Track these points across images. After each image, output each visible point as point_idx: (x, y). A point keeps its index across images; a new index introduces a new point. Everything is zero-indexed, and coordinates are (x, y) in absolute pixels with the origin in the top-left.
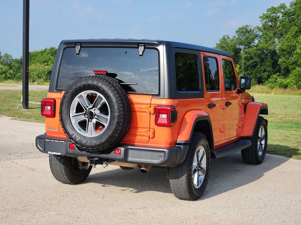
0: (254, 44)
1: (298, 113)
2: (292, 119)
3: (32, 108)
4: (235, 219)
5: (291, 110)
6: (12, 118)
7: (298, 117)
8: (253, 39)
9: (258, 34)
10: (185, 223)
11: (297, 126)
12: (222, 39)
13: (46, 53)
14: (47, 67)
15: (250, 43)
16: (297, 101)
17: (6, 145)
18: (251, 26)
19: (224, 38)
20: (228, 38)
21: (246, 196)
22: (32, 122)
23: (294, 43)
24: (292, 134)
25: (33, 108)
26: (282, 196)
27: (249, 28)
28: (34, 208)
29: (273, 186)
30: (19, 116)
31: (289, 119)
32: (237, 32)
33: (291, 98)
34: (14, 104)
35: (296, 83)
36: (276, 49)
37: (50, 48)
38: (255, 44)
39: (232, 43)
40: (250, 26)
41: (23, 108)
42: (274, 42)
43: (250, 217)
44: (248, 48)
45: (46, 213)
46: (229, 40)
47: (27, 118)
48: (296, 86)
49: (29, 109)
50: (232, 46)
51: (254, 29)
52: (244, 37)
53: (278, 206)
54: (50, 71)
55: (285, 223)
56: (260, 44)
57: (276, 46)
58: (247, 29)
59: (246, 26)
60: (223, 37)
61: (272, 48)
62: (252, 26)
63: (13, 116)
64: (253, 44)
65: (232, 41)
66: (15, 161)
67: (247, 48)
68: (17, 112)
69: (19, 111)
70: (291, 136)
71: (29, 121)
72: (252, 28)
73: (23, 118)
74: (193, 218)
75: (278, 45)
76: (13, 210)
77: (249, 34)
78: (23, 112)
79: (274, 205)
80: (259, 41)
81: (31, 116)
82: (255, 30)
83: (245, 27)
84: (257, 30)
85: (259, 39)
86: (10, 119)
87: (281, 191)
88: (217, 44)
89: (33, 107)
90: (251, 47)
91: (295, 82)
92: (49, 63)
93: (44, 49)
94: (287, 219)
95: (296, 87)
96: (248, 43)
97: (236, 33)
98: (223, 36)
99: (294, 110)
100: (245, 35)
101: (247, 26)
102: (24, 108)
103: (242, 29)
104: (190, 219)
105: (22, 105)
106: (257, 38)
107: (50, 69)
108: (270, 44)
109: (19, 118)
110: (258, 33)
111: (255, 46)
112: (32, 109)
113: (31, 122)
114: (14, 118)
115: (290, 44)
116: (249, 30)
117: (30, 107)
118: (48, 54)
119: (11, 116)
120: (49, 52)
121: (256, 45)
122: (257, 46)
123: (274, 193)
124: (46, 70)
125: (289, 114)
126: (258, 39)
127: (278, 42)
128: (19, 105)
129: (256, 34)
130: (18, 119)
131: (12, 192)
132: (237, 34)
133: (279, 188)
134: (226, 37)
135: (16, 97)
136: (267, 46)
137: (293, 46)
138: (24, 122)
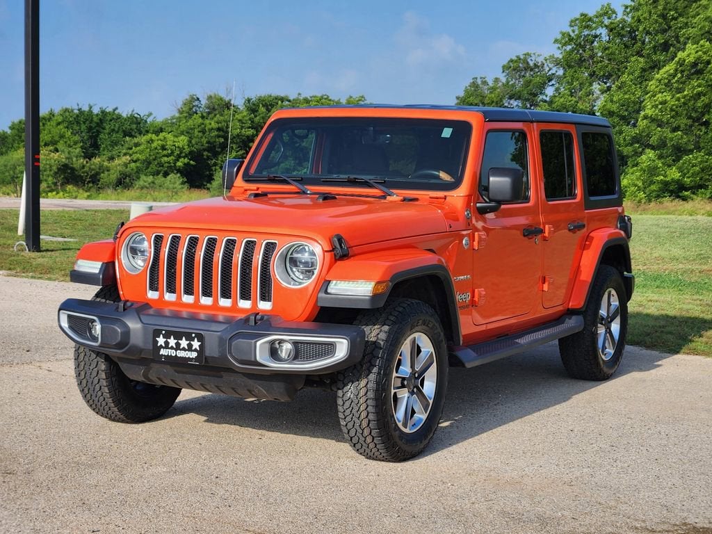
0: (544, 97)
1: (657, 255)
2: (645, 267)
3: (47, 250)
4: (555, 473)
5: (642, 248)
6: (9, 272)
7: (658, 264)
8: (542, 86)
9: (553, 74)
10: (450, 484)
11: (658, 283)
12: (470, 86)
13: (53, 123)
14: (56, 156)
15: (535, 95)
16: (654, 227)
17: (13, 331)
18: (536, 54)
19: (474, 85)
20: (485, 83)
21: (571, 428)
22: (56, 283)
23: (637, 96)
24: (651, 301)
25: (52, 251)
26: (647, 427)
27: (533, 59)
28: (117, 461)
29: (625, 408)
30: (24, 269)
31: (638, 267)
32: (505, 68)
33: (639, 220)
34: (5, 242)
35: (645, 188)
36: (595, 108)
37: (61, 109)
38: (546, 96)
39: (493, 96)
40: (534, 54)
41: (27, 249)
42: (590, 93)
43: (585, 470)
44: (531, 106)
45: (146, 469)
46: (486, 87)
47: (43, 271)
48: (645, 193)
49: (42, 253)
50: (493, 102)
51: (544, 62)
52: (521, 80)
53: (641, 448)
54: (63, 166)
55: (661, 480)
56: (557, 99)
57: (595, 101)
58: (528, 63)
59: (525, 55)
60: (472, 81)
61: (586, 107)
62: (538, 55)
63: (10, 269)
64: (541, 97)
65: (493, 89)
66: (45, 366)
67: (529, 106)
68: (15, 258)
69: (20, 258)
70: (650, 303)
71: (49, 279)
72: (540, 60)
73: (34, 271)
74: (464, 473)
75: (600, 99)
76: (73, 465)
77: (532, 73)
78: (30, 259)
79: (632, 446)
80: (557, 90)
81: (51, 268)
82: (545, 65)
83: (522, 57)
84: (551, 66)
85: (557, 85)
86: (5, 276)
87: (642, 418)
88: (458, 98)
89: (50, 249)
90: (536, 105)
91: (642, 186)
92: (60, 146)
93: (47, 113)
94: (663, 472)
95: (644, 196)
96: (531, 94)
97: (503, 72)
98: (473, 79)
99: (648, 247)
100: (523, 76)
101: (528, 54)
102: (29, 251)
103: (516, 61)
104: (458, 475)
105: (25, 244)
106: (550, 84)
107: (63, 160)
108: (580, 98)
109: (24, 272)
110: (553, 71)
111: (545, 101)
112: (49, 253)
113: (55, 280)
114: (13, 272)
115: (627, 96)
116: (531, 64)
117: (44, 248)
118: (59, 124)
119: (5, 270)
120: (60, 118)
121: (548, 99)
122: (551, 103)
123: (629, 423)
124: (53, 161)
125: (638, 257)
126: (553, 85)
127: (599, 93)
128: (17, 243)
129: (550, 73)
130: (23, 274)
131: (57, 430)
132: (504, 74)
133: (638, 413)
134: (479, 82)
135: (3, 224)
136: (576, 102)
137: (633, 102)
138: (36, 280)
